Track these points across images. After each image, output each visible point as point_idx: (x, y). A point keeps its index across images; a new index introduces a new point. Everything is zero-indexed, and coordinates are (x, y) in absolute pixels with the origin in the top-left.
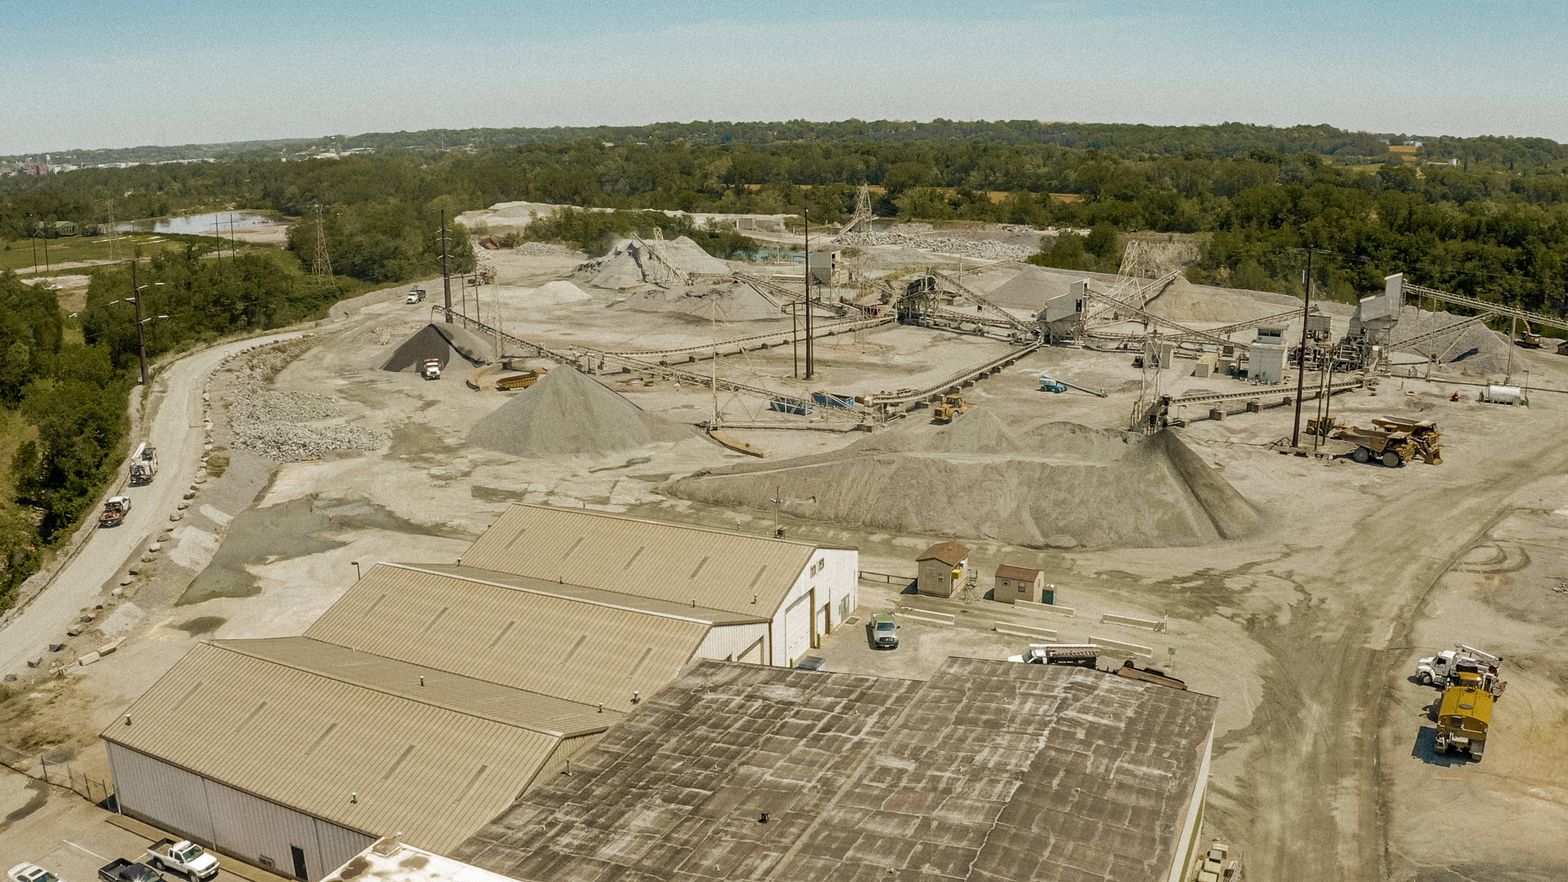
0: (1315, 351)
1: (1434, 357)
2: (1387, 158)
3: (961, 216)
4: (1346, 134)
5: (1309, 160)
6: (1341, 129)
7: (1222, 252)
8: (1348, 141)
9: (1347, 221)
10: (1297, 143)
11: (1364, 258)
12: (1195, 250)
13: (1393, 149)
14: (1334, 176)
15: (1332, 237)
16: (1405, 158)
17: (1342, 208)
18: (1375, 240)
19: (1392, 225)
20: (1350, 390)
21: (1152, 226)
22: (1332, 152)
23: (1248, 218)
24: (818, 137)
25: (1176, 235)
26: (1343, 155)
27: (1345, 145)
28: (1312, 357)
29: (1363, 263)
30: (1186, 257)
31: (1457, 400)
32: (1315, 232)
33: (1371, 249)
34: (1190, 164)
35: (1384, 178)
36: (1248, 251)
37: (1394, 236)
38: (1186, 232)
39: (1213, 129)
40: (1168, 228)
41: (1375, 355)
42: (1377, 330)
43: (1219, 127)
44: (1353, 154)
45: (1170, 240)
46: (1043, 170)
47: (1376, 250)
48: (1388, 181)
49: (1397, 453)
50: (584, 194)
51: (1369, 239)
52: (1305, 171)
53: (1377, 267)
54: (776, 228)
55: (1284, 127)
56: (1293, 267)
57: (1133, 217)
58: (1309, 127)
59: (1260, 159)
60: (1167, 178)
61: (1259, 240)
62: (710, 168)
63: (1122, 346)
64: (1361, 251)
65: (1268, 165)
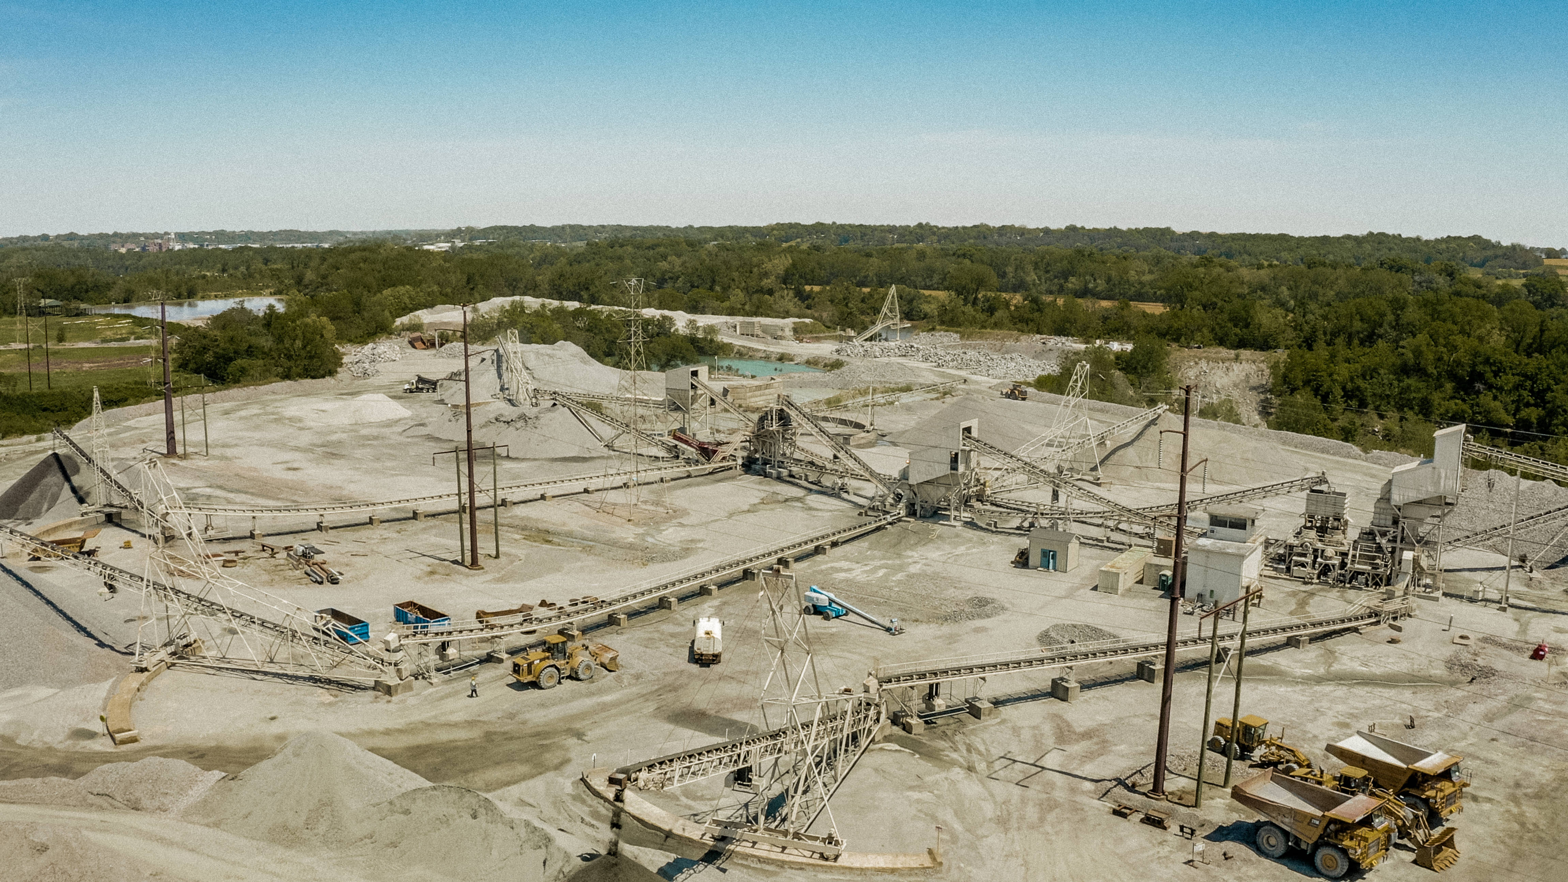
0: (1316, 551)
1: (1523, 559)
2: (1541, 272)
3: (996, 325)
4: (1497, 246)
5: (1446, 270)
6: (1493, 241)
7: (1298, 377)
8: (1500, 252)
9: (1459, 339)
10: (1445, 255)
11: (1479, 386)
12: (1267, 372)
13: (1547, 262)
14: (1473, 288)
15: (1440, 359)
16: (1560, 272)
17: (1455, 323)
18: (1494, 364)
19: (1518, 345)
20: (1356, 630)
21: (1222, 342)
22: (1481, 265)
23: (1335, 334)
24: (939, 241)
25: (1245, 353)
26: (1492, 267)
27: (1496, 257)
28: (1309, 560)
29: (1478, 393)
30: (1254, 381)
31: (1541, 658)
32: (1418, 353)
33: (1489, 375)
34: (1312, 273)
35: (1529, 291)
36: (1331, 375)
37: (1516, 358)
38: (1262, 349)
39: (1356, 239)
40: (1242, 344)
41: (1408, 567)
42: (1421, 521)
43: (1364, 237)
44: (1504, 267)
45: (1237, 358)
46: (1147, 278)
47: (1495, 376)
48: (1534, 294)
49: (1344, 851)
50: (593, 289)
51: (1487, 361)
52: (1441, 281)
53: (1495, 398)
54: (780, 333)
55: (1433, 238)
56: (1388, 396)
57: (1199, 329)
58: (1460, 237)
59: (1391, 268)
60: (1284, 288)
61: (1348, 361)
62: (768, 266)
63: (1026, 524)
64: (1479, 377)
65: (1399, 274)
